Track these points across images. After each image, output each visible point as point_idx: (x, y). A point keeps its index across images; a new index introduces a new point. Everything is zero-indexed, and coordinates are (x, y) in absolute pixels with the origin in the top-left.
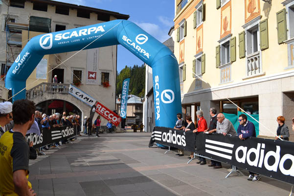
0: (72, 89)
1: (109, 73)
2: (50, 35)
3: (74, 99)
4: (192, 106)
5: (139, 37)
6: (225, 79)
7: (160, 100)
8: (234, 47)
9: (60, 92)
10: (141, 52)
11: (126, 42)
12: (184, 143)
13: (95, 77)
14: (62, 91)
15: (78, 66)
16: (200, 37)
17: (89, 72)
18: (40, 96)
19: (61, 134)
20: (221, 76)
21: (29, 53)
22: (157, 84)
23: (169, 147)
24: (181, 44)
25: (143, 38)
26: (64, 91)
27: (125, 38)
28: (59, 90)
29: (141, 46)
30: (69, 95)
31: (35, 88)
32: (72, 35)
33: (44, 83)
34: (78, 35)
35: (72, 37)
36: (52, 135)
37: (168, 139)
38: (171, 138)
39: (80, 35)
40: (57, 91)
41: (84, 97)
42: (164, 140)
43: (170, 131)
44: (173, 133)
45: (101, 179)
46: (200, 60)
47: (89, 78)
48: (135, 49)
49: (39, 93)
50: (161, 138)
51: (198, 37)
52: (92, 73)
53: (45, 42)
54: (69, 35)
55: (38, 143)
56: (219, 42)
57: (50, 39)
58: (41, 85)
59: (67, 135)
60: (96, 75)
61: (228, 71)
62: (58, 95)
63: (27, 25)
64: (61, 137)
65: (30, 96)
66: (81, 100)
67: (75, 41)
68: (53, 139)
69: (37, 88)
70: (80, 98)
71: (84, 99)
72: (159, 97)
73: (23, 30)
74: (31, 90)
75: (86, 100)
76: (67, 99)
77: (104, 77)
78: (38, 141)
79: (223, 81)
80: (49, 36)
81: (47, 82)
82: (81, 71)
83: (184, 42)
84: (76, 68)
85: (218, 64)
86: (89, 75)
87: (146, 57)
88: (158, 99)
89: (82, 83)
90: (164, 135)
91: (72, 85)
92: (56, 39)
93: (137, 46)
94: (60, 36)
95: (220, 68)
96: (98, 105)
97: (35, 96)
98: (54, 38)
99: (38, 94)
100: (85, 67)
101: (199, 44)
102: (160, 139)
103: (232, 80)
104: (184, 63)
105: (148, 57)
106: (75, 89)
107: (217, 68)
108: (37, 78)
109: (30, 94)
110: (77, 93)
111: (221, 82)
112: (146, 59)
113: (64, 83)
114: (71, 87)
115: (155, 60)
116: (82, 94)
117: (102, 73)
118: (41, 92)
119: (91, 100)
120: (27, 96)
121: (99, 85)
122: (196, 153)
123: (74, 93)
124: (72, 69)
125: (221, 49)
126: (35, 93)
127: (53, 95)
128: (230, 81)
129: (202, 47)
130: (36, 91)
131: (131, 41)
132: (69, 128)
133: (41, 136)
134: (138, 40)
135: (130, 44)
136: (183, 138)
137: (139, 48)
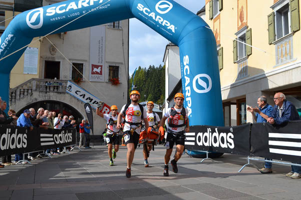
0: (70, 86)
1: (118, 67)
2: (41, 9)
3: (73, 99)
4: (231, 105)
5: (159, 5)
6: (284, 59)
7: (192, 88)
8: (297, 11)
9: (56, 90)
10: (163, 24)
11: (142, 12)
12: (231, 144)
13: (101, 72)
14: (57, 89)
15: (79, 57)
16: (242, 7)
17: (93, 65)
18: (29, 96)
19: (52, 139)
20: (277, 55)
21: (12, 35)
22: (187, 67)
23: (207, 152)
24: (214, 22)
25: (166, 6)
26: (60, 90)
27: (140, 7)
28: (54, 89)
29: (164, 16)
30: (67, 95)
31: (22, 86)
32: (69, 7)
33: (33, 79)
34: (78, 7)
35: (69, 9)
36: (42, 140)
37: (206, 141)
38: (210, 139)
39: (80, 7)
40: (52, 89)
41: (86, 97)
42: (200, 144)
43: (209, 130)
44: (213, 131)
45: (111, 190)
46: (244, 38)
47: (93, 73)
48: (154, 21)
49: (27, 92)
50: (195, 141)
51: (240, 7)
52: (97, 67)
53: (34, 19)
54: (65, 8)
55: (19, 146)
56: (273, 7)
57: (40, 14)
58: (30, 81)
59: (62, 142)
60: (101, 69)
61: (288, 45)
62: (52, 94)
63: (11, 4)
64: (53, 143)
65: (15, 98)
66: (82, 102)
67: (73, 15)
68: (42, 144)
69: (25, 86)
70: (81, 98)
71: (87, 99)
72: (190, 84)
73: (6, 11)
74: (17, 87)
75: (89, 101)
76: (66, 99)
77: (112, 72)
78: (19, 144)
79: (280, 61)
80: (39, 11)
81: (37, 77)
82: (83, 64)
83: (220, 18)
84: (76, 60)
85: (273, 38)
86: (93, 69)
87: (170, 31)
88: (188, 88)
89: (83, 79)
90: (199, 137)
91: (70, 81)
92: (47, 15)
93: (158, 17)
94: (53, 11)
95: (275, 43)
96: (105, 108)
97: (22, 96)
98: (45, 12)
99: (26, 93)
100: (88, 60)
101: (241, 17)
102: (193, 144)
103: (294, 57)
104: (220, 45)
105: (173, 31)
106: (75, 87)
107: (270, 44)
108: (24, 73)
109: (15, 94)
110: (78, 93)
111: (278, 63)
112: (170, 34)
113: (60, 79)
114: (69, 84)
115: (183, 34)
116: (84, 94)
117: (110, 66)
118: (30, 91)
119: (95, 101)
120: (12, 96)
121: (106, 82)
122: (251, 156)
123: (73, 93)
124: (71, 61)
125: (275, 17)
126: (22, 93)
127: (46, 95)
128: (291, 60)
129: (247, 19)
130: (24, 90)
131: (149, 11)
132: (65, 133)
133: (23, 137)
134: (159, 8)
135: (147, 14)
136: (230, 137)
137: (160, 19)
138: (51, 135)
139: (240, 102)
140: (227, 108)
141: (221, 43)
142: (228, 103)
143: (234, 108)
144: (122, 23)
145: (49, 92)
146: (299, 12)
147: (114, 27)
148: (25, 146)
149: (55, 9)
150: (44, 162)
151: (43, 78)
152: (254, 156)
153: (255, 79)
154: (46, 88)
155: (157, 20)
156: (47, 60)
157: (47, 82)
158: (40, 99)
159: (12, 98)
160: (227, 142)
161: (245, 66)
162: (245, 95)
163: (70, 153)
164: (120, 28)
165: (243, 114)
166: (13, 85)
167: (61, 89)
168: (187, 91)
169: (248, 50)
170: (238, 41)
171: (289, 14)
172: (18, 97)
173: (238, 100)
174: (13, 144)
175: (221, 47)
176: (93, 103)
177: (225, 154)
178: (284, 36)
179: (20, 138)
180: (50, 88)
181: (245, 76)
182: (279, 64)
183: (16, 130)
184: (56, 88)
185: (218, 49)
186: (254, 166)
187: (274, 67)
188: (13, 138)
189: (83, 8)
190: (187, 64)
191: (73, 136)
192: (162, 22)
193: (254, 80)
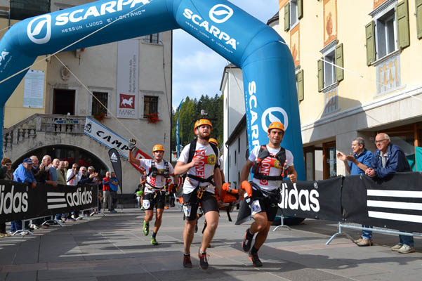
0: (89, 125)
1: (157, 98)
2: (48, 17)
3: (94, 143)
4: (316, 151)
5: (215, 11)
6: (388, 86)
7: (260, 128)
8: (405, 19)
9: (69, 131)
10: (220, 38)
11: (190, 21)
12: (315, 206)
13: (133, 104)
14: (71, 129)
15: (102, 84)
16: (330, 15)
17: (121, 95)
18: (31, 138)
19: (64, 200)
20: (379, 80)
21: (8, 53)
22: (253, 98)
23: (282, 218)
24: (291, 35)
25: (223, 12)
26: (76, 130)
27: (188, 14)
28: (67, 128)
29: (221, 27)
30: (84, 137)
31: (21, 124)
32: (88, 14)
33: (38, 115)
34: (100, 13)
35: (88, 17)
36: (49, 201)
38: (286, 198)
39: (103, 13)
40: (63, 129)
41: (111, 141)
43: (285, 185)
45: (146, 271)
46: (332, 57)
47: (122, 106)
48: (208, 33)
49: (29, 133)
51: (327, 14)
52: (127, 97)
53: (38, 30)
54: (83, 14)
55: (16, 210)
56: (372, 15)
57: (46, 23)
58: (32, 118)
59: (77, 204)
60: (133, 100)
61: (394, 68)
62: (63, 136)
63: (6, 8)
64: (65, 205)
65: (11, 142)
66: (106, 147)
67: (94, 24)
68: (50, 207)
69: (25, 125)
70: (105, 142)
71: (113, 143)
72: (258, 122)
74: (15, 127)
75: (115, 145)
76: (83, 143)
77: (148, 104)
78: (17, 206)
79: (382, 89)
80: (45, 19)
81: (43, 112)
82: (107, 94)
83: (299, 30)
84: (97, 87)
85: (372, 57)
86: (121, 101)
87: (230, 47)
88: (255, 127)
89: (108, 115)
91: (89, 117)
92: (57, 24)
93: (213, 27)
94: (65, 19)
95: (376, 64)
97: (21, 139)
98: (54, 21)
99: (26, 135)
100: (114, 86)
101: (328, 28)
103: (403, 84)
104: (299, 67)
105: (234, 47)
106: (96, 126)
107: (369, 66)
108: (25, 106)
109: (12, 136)
110: (100, 134)
111: (379, 91)
112: (230, 51)
113: (76, 114)
114: (88, 121)
115: (248, 51)
116: (108, 135)
117: (145, 97)
118: (32, 132)
119: (125, 146)
120: (6, 139)
121: (140, 119)
122: (343, 222)
123: (93, 134)
124: (91, 90)
125: (376, 27)
126: (21, 134)
127: (56, 137)
128: (398, 88)
129: (336, 31)
130: (24, 130)
131: (200, 18)
132: (82, 191)
133: (23, 197)
134: (214, 15)
135: (198, 23)
136: (314, 196)
137: (216, 31)
138: (63, 194)
139: (328, 146)
140: (309, 155)
141: (301, 64)
142: (311, 148)
143: (319, 155)
144: (163, 35)
145: (60, 133)
146: (408, 20)
147: (151, 41)
148: (25, 210)
149: (68, 16)
150: (52, 232)
151: (51, 113)
152: (348, 222)
153: (349, 114)
154: (56, 127)
155: (211, 32)
156: (56, 87)
157: (56, 119)
158: (46, 144)
159: (6, 142)
160: (310, 202)
161: (334, 96)
162: (335, 137)
163: (89, 219)
164: (160, 43)
165: (332, 163)
166: (8, 123)
167: (76, 128)
168: (254, 132)
169: (339, 74)
170: (325, 61)
171: (395, 23)
172: (15, 140)
173: (325, 144)
174: (7, 207)
175: (301, 69)
176: (122, 149)
177: (306, 219)
178: (387, 55)
179: (17, 199)
180: (60, 127)
181: (334, 110)
182: (382, 93)
183: (13, 187)
184: (69, 127)
185: (296, 72)
186: (348, 236)
187: (374, 98)
188: (9, 199)
189: (108, 15)
190: (253, 94)
191: (94, 195)
192: (218, 35)
193: (346, 116)
